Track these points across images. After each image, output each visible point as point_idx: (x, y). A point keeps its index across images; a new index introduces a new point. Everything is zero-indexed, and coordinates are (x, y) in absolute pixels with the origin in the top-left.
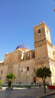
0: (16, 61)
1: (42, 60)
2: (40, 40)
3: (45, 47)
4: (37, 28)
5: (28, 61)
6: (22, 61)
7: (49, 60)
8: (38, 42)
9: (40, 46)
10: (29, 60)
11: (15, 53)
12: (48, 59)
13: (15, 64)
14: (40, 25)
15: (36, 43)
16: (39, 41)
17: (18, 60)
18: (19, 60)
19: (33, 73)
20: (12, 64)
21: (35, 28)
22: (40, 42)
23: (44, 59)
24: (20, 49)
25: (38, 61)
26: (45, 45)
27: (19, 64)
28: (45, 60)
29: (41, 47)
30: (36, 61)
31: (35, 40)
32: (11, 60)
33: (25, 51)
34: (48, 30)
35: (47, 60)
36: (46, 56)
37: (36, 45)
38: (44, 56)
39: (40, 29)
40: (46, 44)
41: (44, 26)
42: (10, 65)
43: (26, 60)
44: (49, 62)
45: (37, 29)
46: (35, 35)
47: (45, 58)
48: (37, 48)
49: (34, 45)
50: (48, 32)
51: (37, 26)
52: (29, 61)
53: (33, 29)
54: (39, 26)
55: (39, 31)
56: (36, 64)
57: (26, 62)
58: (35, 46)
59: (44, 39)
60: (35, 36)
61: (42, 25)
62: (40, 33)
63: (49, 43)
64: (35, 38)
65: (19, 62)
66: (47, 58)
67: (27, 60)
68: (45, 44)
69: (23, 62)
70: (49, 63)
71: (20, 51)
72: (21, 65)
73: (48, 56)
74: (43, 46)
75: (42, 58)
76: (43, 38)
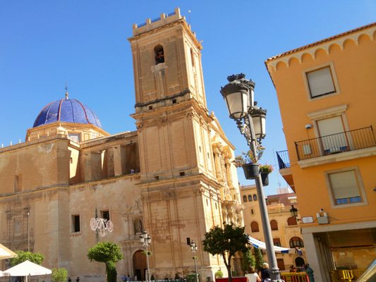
0: (48, 185)
1: (170, 183)
2: (163, 96)
3: (183, 127)
4: (148, 36)
5: (103, 184)
6: (78, 186)
7: (201, 183)
8: (154, 106)
9: (163, 121)
10: (112, 180)
11: (40, 148)
12: (195, 179)
13: (40, 196)
14: (163, 27)
15: (145, 108)
16: (157, 101)
17: (55, 182)
18: (62, 182)
19: (132, 238)
20: (27, 199)
21: (139, 35)
22: (160, 104)
23: (181, 180)
24: (61, 128)
25: (154, 185)
26: (185, 120)
27: (60, 199)
28: (184, 185)
29: (165, 128)
30: (144, 187)
31: (139, 93)
32: (17, 177)
33: (79, 135)
34: (196, 50)
35: (193, 183)
36: (186, 166)
37: (146, 115)
38: (179, 167)
39: (162, 44)
40: (190, 115)
41: (180, 31)
42: (17, 203)
43: (96, 181)
44: (200, 192)
45: (149, 42)
46: (140, 69)
47: (182, 174)
48: (150, 131)
49: (134, 116)
50: (195, 56)
51: (147, 28)
52: (108, 187)
53: (131, 40)
54: (159, 28)
55: (159, 54)
56: (143, 198)
57: (94, 187)
58: (138, 121)
59: (178, 92)
60: (140, 75)
61: (170, 25)
62: (162, 61)
63: (201, 112)
64: (139, 82)
65: (62, 190)
66: (192, 174)
67: (98, 182)
68: (184, 113)
69: (81, 189)
70: (198, 197)
71: (65, 139)
72: (73, 201)
73: (196, 166)
74: (174, 124)
75: (169, 175)
76: (174, 88)
